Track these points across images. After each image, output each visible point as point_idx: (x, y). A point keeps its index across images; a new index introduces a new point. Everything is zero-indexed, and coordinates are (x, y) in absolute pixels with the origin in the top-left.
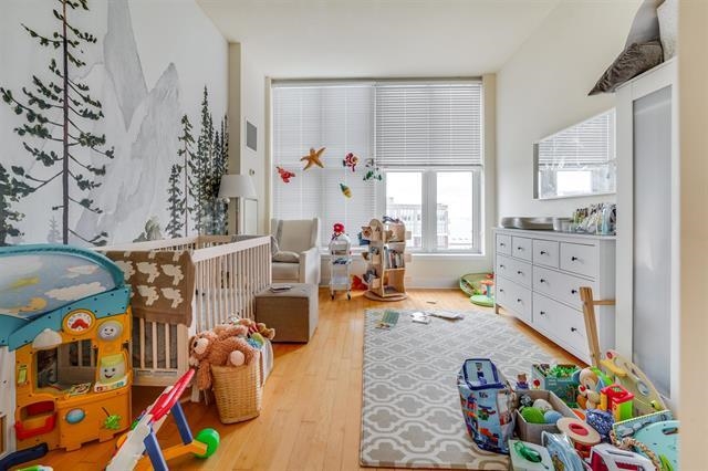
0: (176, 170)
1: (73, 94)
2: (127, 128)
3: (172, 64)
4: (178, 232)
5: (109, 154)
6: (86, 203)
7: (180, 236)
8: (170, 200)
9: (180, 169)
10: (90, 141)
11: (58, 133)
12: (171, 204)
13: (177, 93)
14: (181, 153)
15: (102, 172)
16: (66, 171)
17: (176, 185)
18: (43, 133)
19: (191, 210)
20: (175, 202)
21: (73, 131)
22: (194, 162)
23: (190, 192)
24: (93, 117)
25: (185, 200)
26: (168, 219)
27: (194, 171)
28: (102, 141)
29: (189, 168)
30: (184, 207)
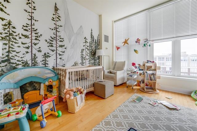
0: (82, 50)
1: (58, 38)
2: (70, 42)
3: (81, 26)
4: (83, 64)
5: (65, 48)
6: (60, 58)
7: (84, 65)
8: (81, 57)
9: (84, 50)
10: (61, 46)
11: (55, 46)
12: (81, 58)
13: (83, 32)
14: (84, 46)
15: (64, 52)
16: (56, 53)
17: (83, 53)
18: (52, 46)
19: (87, 59)
20: (82, 57)
21: (58, 45)
22: (88, 48)
23: (87, 55)
24: (62, 41)
25: (85, 57)
26: (80, 61)
27: (88, 50)
28: (64, 46)
29: (87, 49)
30: (85, 58)
